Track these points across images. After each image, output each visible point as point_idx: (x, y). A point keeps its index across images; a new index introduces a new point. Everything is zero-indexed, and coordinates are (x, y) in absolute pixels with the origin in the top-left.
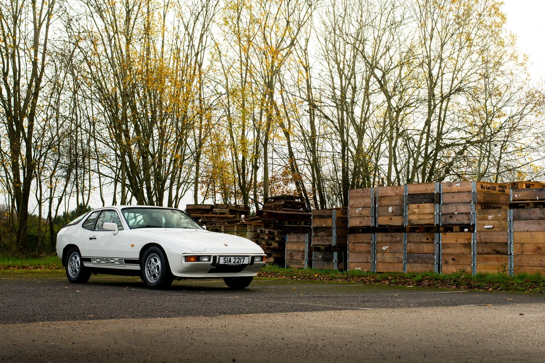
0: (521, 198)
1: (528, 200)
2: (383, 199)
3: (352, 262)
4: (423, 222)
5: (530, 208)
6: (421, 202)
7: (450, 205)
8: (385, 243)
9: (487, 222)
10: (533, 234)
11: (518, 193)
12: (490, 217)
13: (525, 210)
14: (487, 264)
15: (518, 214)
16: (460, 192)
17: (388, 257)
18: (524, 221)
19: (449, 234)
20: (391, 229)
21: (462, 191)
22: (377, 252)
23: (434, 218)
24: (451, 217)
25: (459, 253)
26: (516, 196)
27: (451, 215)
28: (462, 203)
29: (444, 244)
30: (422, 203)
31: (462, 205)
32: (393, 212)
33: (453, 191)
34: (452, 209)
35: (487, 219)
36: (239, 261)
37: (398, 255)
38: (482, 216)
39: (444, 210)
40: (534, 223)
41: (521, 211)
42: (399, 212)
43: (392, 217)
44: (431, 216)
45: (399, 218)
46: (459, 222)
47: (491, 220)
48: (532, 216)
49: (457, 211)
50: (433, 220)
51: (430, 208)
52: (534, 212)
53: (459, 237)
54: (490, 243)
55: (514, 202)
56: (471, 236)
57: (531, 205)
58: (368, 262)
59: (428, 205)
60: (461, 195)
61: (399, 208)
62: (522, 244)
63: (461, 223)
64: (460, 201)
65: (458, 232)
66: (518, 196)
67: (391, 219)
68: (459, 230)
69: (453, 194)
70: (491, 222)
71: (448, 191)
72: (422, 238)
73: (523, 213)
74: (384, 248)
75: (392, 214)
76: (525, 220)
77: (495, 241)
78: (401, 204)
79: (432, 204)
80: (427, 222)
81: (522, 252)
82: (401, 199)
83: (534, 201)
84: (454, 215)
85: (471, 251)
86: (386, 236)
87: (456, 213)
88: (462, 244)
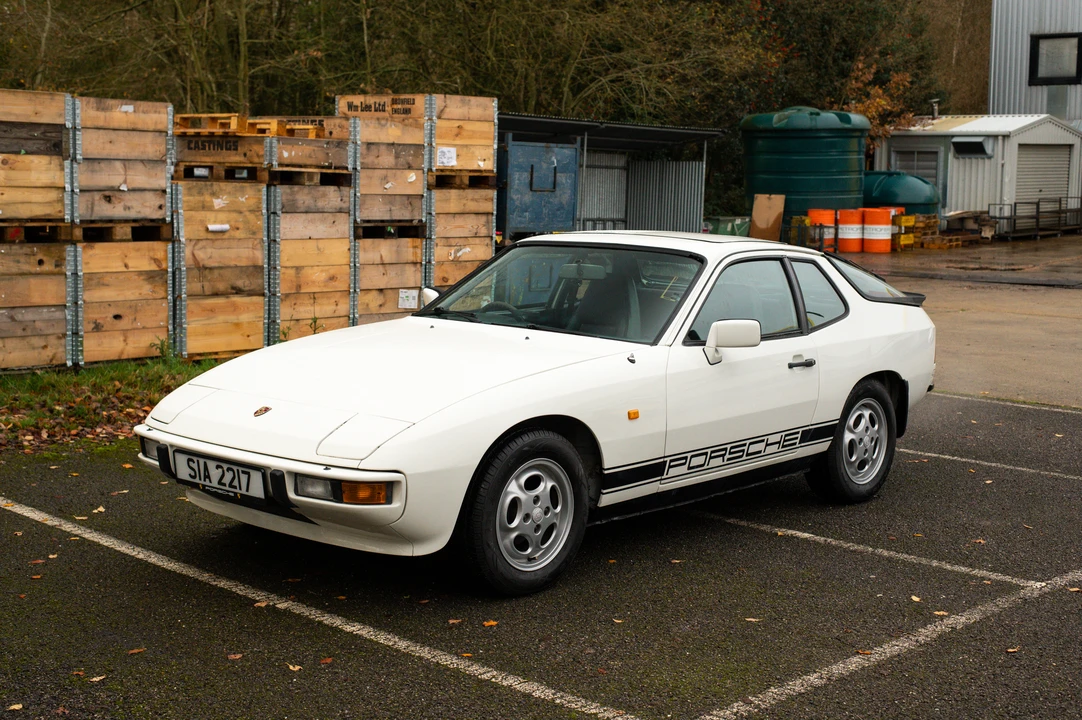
0: (295, 161)
1: (310, 166)
4: (25, 212)
5: (315, 185)
6: (15, 149)
7: (103, 165)
9: (210, 215)
10: (321, 244)
11: (290, 147)
12: (218, 203)
13: (306, 190)
14: (213, 321)
15: (290, 198)
16: (133, 130)
18: (304, 216)
19: (100, 248)
21: (140, 127)
23: (61, 200)
24: (108, 199)
25: (132, 298)
26: (286, 154)
27: (109, 195)
28: (142, 161)
29: (90, 276)
30: (18, 153)
31: (140, 166)
33: (115, 125)
34: (112, 177)
35: (210, 208)
38: (198, 198)
39: (83, 178)
40: (323, 221)
41: (298, 192)
44: (53, 195)
46: (132, 214)
47: (221, 210)
48: (321, 204)
49: (125, 182)
50: (58, 207)
51: (48, 170)
52: (324, 195)
53: (133, 254)
54: (221, 268)
55: (281, 169)
56: (166, 251)
57: (317, 179)
59: (39, 161)
60: (136, 138)
62: (298, 269)
63: (139, 216)
64: (135, 154)
65: (128, 241)
66: (290, 154)
68: (130, 237)
69: (113, 135)
70: (222, 216)
71: (101, 123)
72: (22, 259)
73: (303, 196)
76: (306, 212)
77: (232, 263)
79: (56, 160)
80: (39, 211)
81: (299, 287)
83: (324, 171)
84: (117, 194)
85: (166, 291)
87: (124, 188)
88: (140, 273)
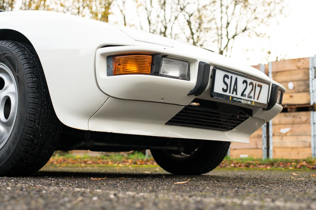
2: (278, 74)
3: (235, 149)
8: (286, 125)
17: (289, 141)
20: (291, 109)
22: (273, 135)
32: (294, 88)
36: (252, 95)
37: (303, 138)
42: (302, 88)
43: (293, 95)
45: (305, 95)
58: (257, 148)
61: (302, 83)
67: (291, 97)
74: (284, 131)
75: (293, 91)
78: (306, 78)
82: (305, 73)
86: (286, 116)
